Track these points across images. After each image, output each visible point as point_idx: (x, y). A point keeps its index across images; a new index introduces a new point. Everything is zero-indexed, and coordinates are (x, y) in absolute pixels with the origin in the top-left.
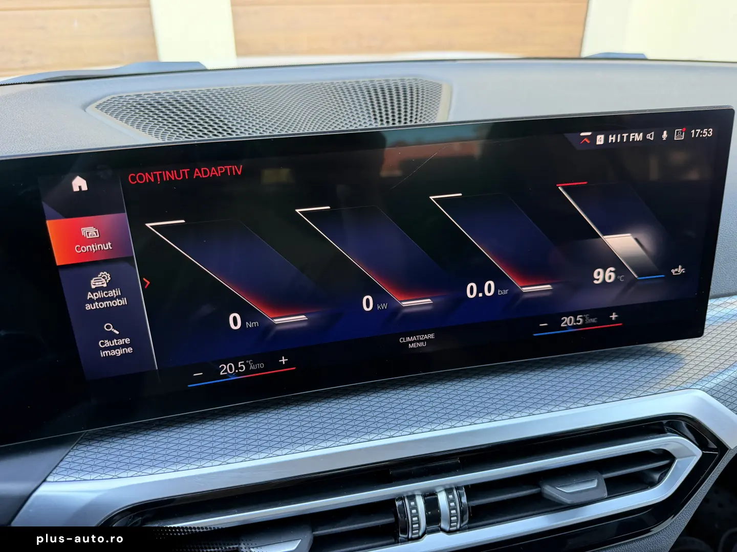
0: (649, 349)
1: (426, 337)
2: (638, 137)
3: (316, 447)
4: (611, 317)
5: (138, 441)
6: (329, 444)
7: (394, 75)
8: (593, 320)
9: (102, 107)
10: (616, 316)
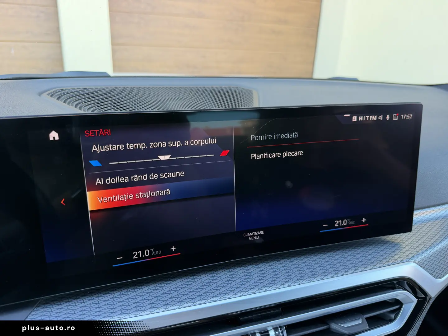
1: (259, 233)
2: (374, 118)
3: (195, 303)
4: (362, 220)
5: (78, 304)
6: (203, 301)
7: (224, 84)
8: (353, 223)
9: (52, 95)
10: (365, 220)
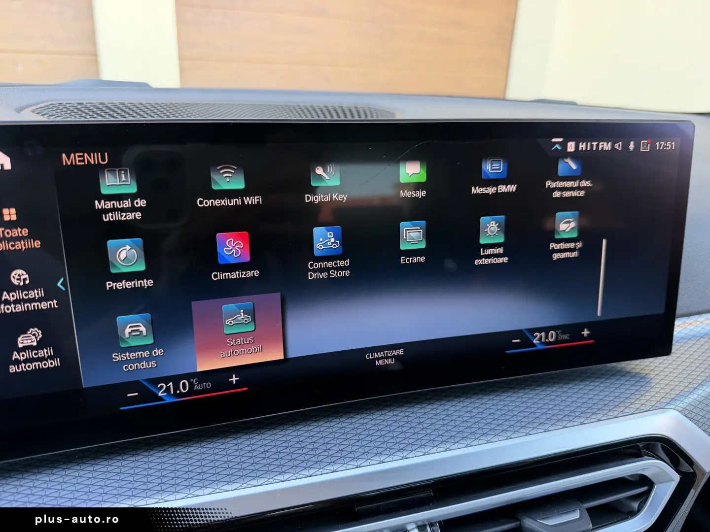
0: (619, 369)
1: (395, 353)
2: (606, 146)
3: (271, 480)
4: (583, 333)
5: (55, 477)
6: (286, 476)
7: (348, 102)
8: (566, 337)
10: (588, 332)
